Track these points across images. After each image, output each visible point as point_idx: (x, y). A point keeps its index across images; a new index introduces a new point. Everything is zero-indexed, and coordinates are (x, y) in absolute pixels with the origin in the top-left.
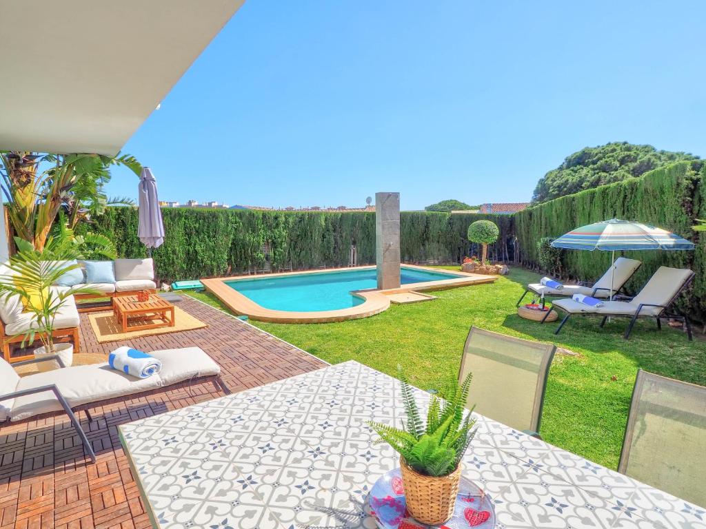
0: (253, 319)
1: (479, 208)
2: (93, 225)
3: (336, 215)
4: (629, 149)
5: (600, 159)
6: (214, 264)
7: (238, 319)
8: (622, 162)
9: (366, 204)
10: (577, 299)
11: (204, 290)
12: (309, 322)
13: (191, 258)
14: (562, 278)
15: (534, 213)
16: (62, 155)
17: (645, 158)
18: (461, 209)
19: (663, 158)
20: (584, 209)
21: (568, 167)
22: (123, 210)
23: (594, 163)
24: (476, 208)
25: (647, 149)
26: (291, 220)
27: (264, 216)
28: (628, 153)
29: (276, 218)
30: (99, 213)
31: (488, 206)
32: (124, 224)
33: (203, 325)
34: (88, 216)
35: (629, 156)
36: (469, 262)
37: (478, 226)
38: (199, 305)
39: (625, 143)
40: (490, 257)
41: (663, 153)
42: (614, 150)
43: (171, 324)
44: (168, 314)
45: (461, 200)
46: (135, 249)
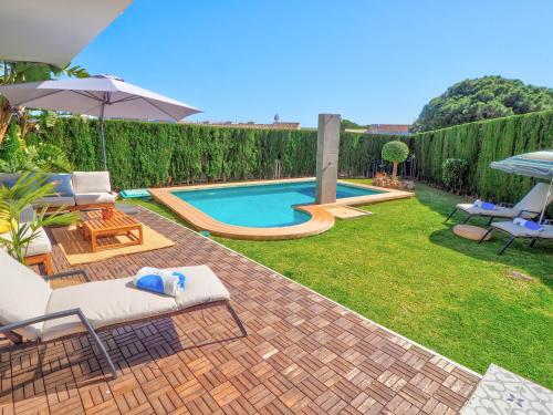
0: (214, 234)
1: (367, 127)
2: (43, 135)
3: (264, 131)
4: (502, 82)
5: (477, 90)
6: (157, 173)
7: (201, 235)
8: (497, 93)
9: (273, 121)
10: (518, 224)
11: (152, 200)
12: (269, 239)
13: (138, 167)
14: (460, 194)
15: (436, 136)
16: (10, 63)
17: (516, 90)
18: (352, 128)
19: (530, 91)
20: (493, 135)
21: (450, 96)
22: (70, 121)
23: (473, 93)
24: (364, 128)
25: (517, 83)
26: (225, 135)
27: (201, 130)
28: (501, 86)
29: (212, 133)
30: (49, 125)
31: (375, 126)
32: (72, 135)
33: (171, 243)
34: (37, 127)
35: (502, 88)
36: (380, 177)
37: (394, 147)
38: (156, 218)
39: (499, 77)
40: (398, 174)
41: (530, 87)
42: (490, 83)
43: (140, 242)
44: (136, 232)
45: (352, 121)
46: (84, 159)
